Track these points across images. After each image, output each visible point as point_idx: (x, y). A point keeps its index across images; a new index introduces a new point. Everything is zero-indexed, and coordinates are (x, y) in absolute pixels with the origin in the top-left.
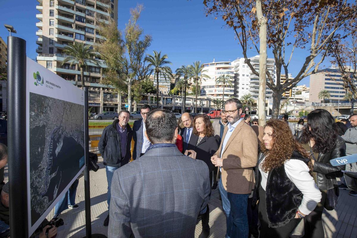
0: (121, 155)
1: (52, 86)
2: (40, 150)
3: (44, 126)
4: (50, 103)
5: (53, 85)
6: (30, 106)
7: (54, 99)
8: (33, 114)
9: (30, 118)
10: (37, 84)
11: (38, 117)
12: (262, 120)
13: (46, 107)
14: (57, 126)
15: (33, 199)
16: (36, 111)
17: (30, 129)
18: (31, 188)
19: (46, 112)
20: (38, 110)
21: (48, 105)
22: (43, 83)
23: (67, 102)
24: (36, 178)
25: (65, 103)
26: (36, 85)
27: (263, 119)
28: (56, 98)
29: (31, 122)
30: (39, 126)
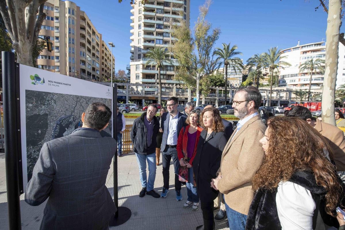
0: (147, 145)
1: (58, 84)
2: (40, 132)
3: (46, 115)
4: (55, 98)
5: (60, 83)
6: (26, 100)
7: (61, 94)
8: (31, 105)
9: (26, 108)
10: (36, 83)
11: (38, 108)
12: (328, 117)
13: (48, 101)
14: (66, 115)
15: (31, 167)
16: (35, 103)
17: (27, 117)
18: (27, 158)
19: (49, 104)
20: (37, 102)
21: (52, 99)
22: (44, 82)
23: (82, 97)
24: (35, 152)
25: (78, 97)
26: (34, 84)
27: (328, 115)
28: (64, 93)
29: (27, 112)
30: (39, 114)
